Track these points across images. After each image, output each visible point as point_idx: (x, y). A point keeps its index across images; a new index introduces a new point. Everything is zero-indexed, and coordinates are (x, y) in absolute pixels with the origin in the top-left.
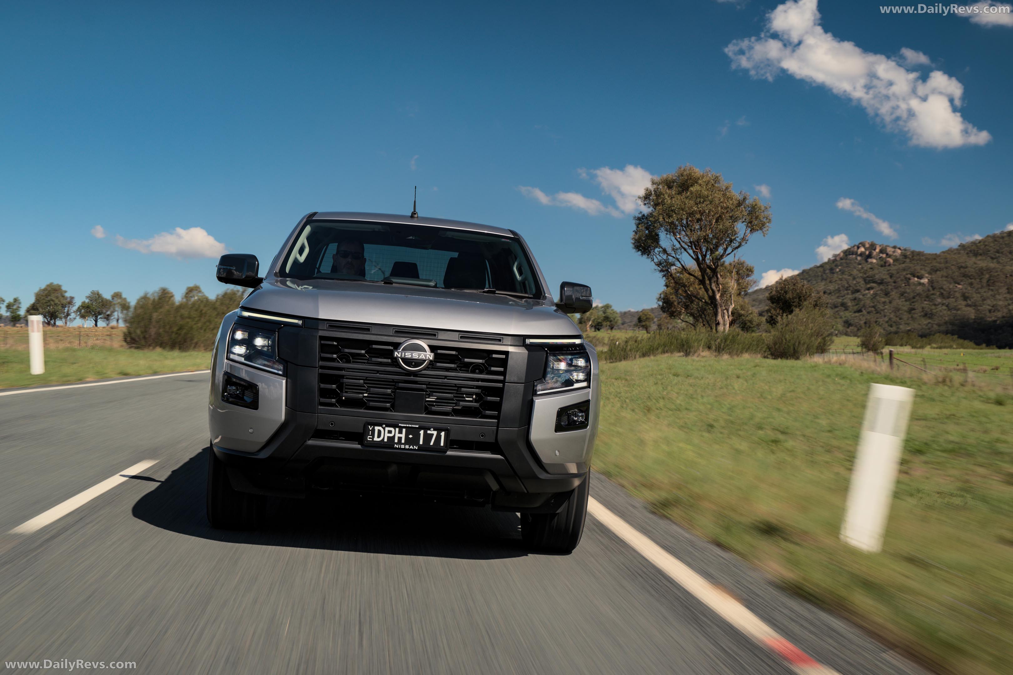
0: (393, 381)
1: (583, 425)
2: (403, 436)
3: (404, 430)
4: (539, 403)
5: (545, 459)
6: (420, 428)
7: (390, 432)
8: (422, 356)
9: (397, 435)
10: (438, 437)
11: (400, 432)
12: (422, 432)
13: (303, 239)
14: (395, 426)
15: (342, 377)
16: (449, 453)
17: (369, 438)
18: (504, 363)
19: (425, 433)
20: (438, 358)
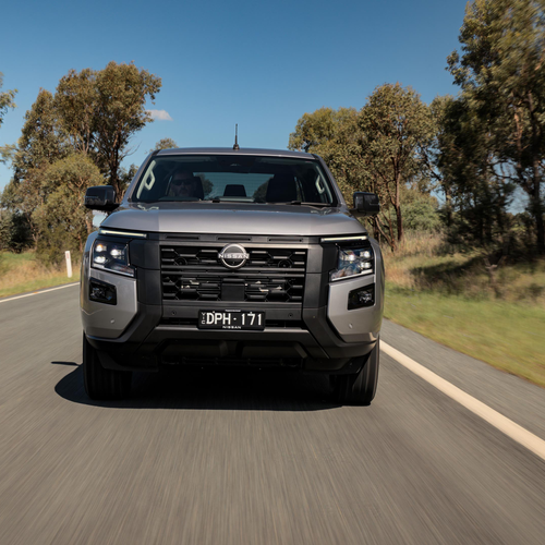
0: (219, 277)
1: (370, 303)
2: (229, 319)
3: (229, 314)
4: (333, 288)
5: (341, 332)
6: (242, 312)
7: (219, 316)
8: (239, 256)
9: (225, 318)
10: (257, 318)
11: (227, 316)
12: (243, 315)
13: (149, 171)
14: (222, 312)
15: (180, 276)
16: (266, 330)
17: (203, 322)
18: (304, 258)
19: (246, 316)
20: (253, 257)
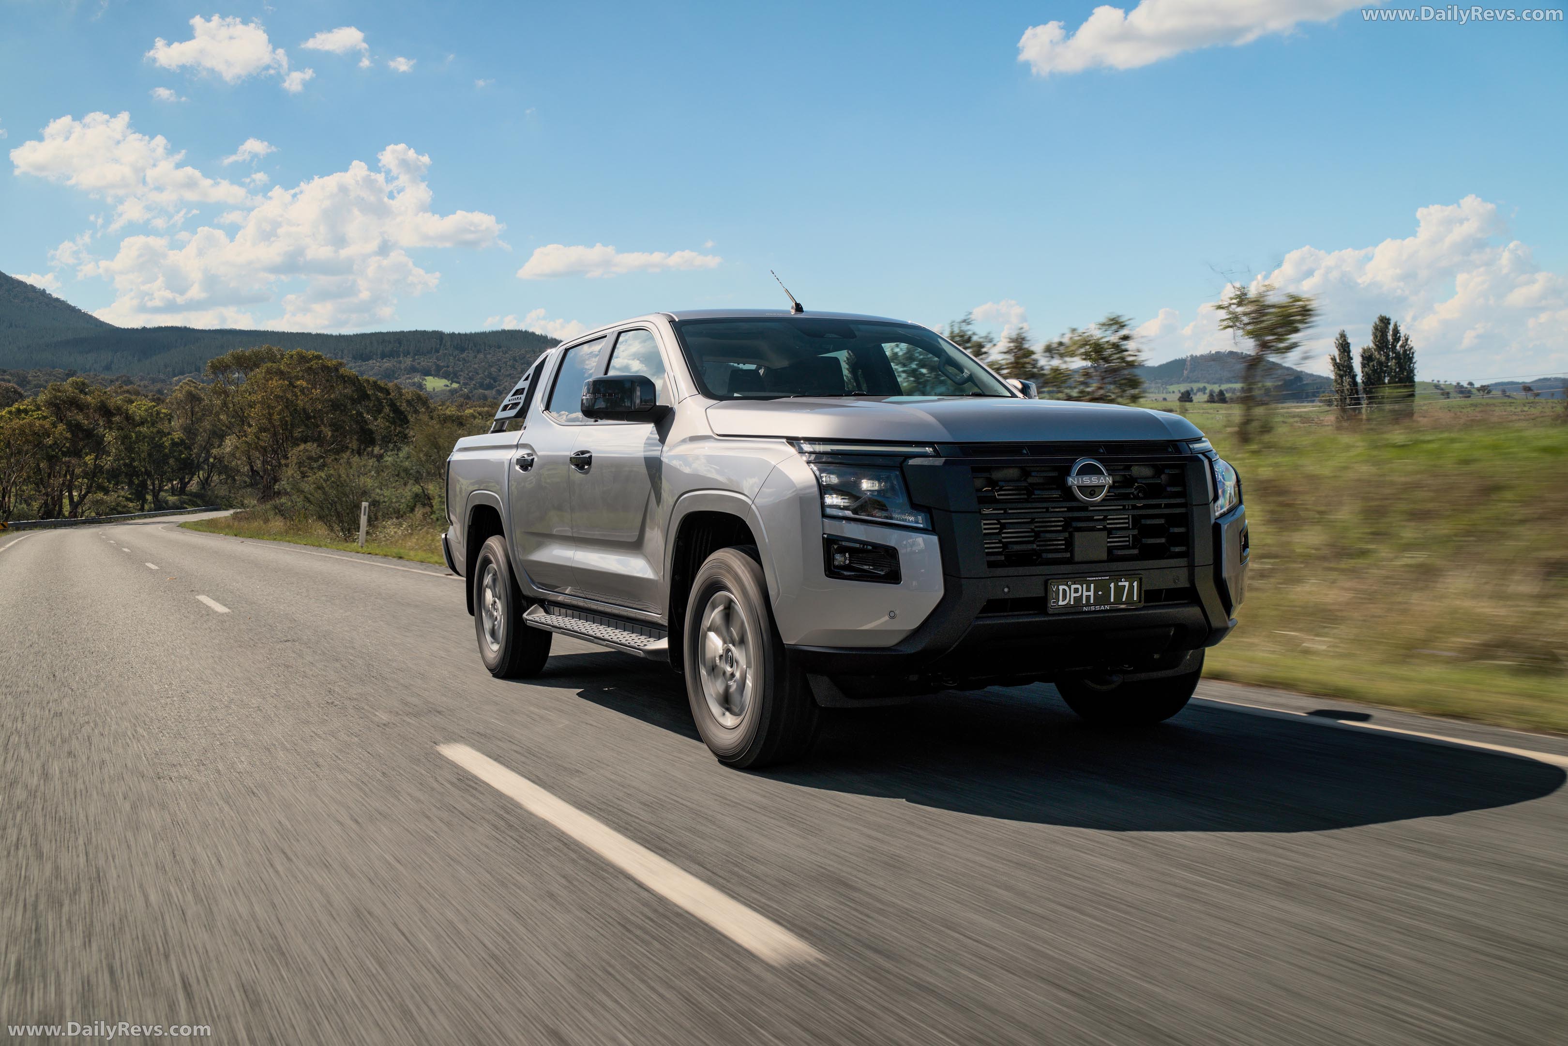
2: (1091, 593)
3: (1092, 585)
6: (1110, 581)
7: (1076, 590)
8: (1100, 480)
9: (1085, 594)
10: (1131, 587)
11: (1088, 590)
12: (1112, 585)
14: (1082, 582)
17: (1052, 603)
18: (1183, 479)
19: (1116, 586)
20: (1118, 481)
